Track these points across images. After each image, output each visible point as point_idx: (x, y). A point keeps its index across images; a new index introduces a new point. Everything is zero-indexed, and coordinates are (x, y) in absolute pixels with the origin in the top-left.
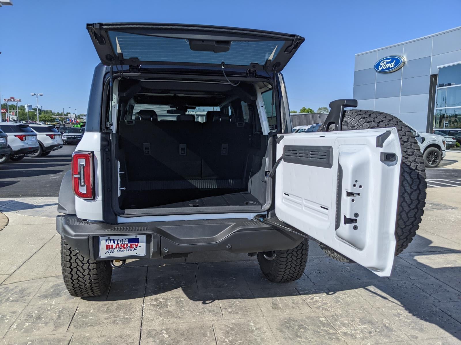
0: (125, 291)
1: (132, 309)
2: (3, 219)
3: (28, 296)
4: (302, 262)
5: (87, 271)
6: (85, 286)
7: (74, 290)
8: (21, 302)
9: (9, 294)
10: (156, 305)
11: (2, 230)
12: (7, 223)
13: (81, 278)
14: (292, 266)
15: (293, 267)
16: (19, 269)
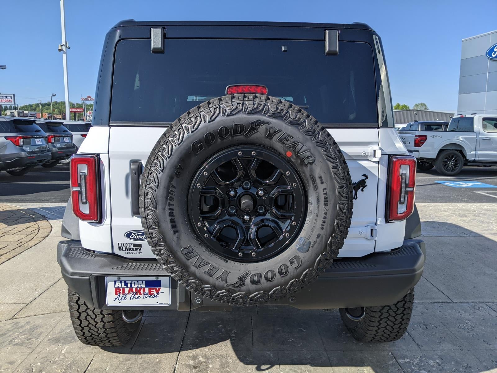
0: (156, 340)
1: (159, 370)
2: (46, 228)
3: (37, 337)
4: (403, 320)
5: (99, 317)
6: (98, 335)
7: (85, 339)
8: (26, 347)
9: (16, 334)
10: (193, 366)
11: (40, 243)
12: (48, 234)
13: (92, 325)
14: (389, 324)
15: (390, 326)
16: (40, 297)
